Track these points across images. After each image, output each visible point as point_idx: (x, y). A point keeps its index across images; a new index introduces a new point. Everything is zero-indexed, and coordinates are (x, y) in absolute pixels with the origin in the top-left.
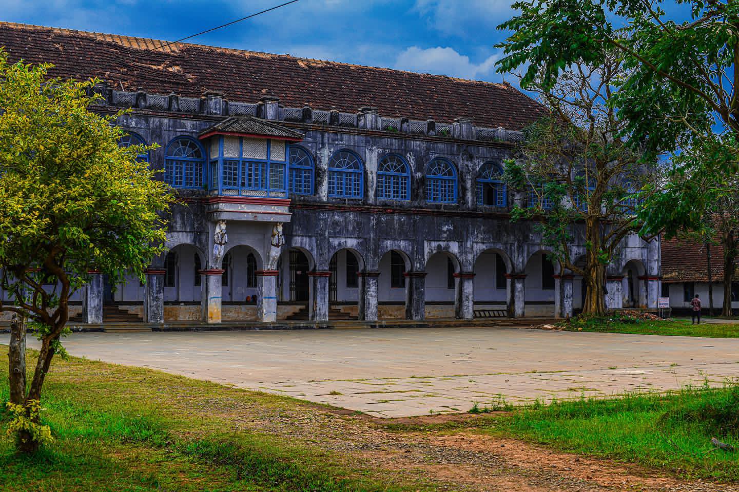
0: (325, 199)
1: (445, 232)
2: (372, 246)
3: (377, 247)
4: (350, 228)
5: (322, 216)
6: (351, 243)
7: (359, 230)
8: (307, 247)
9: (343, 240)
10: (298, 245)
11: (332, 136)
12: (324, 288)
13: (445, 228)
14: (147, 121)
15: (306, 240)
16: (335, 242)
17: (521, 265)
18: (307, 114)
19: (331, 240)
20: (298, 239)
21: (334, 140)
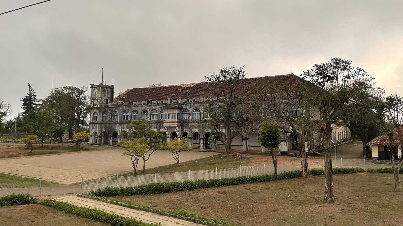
0: (191, 120)
1: (221, 127)
2: (202, 131)
3: (203, 131)
4: (196, 127)
5: (190, 124)
6: (197, 130)
7: (198, 127)
8: (187, 132)
9: (195, 130)
10: (185, 131)
11: (192, 105)
12: (190, 141)
13: (221, 126)
14: (157, 107)
15: (186, 130)
16: (193, 130)
17: (245, 136)
18: (188, 100)
19: (192, 130)
20: (185, 130)
21: (193, 106)
